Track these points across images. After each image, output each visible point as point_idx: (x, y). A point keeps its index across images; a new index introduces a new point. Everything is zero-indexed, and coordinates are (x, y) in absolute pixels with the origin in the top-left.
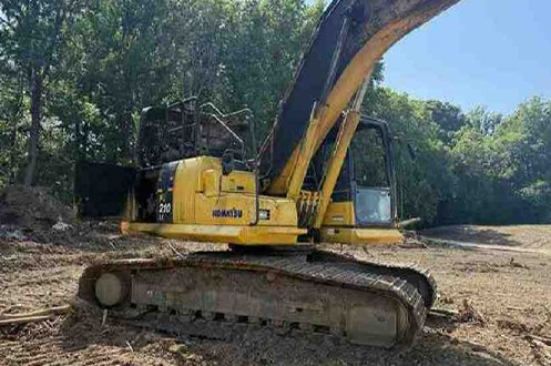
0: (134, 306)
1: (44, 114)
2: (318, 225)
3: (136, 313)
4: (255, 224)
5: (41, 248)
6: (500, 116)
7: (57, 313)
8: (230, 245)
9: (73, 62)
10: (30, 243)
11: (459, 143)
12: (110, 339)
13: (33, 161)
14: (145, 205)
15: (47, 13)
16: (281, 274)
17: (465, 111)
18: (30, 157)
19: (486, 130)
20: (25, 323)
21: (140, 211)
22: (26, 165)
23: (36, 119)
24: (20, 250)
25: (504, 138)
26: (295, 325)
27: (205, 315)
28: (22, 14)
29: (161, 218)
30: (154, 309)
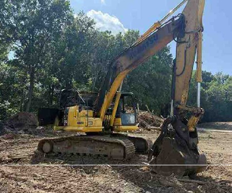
0: (54, 152)
1: (35, 82)
2: (112, 125)
3: (54, 155)
4: (87, 126)
5: (29, 136)
6: (228, 75)
7: (31, 155)
8: (86, 133)
9: (47, 61)
10: (26, 135)
11: (210, 87)
12: (45, 161)
13: (30, 101)
14: (61, 120)
15: (37, 43)
16: (95, 140)
17: (214, 74)
18: (28, 100)
19: (223, 81)
20: (21, 158)
21: (60, 123)
22: (27, 102)
23: (32, 84)
24: (22, 137)
25: (229, 85)
26: (99, 155)
27: (74, 154)
28: (28, 44)
29: (65, 125)
30: (60, 153)
